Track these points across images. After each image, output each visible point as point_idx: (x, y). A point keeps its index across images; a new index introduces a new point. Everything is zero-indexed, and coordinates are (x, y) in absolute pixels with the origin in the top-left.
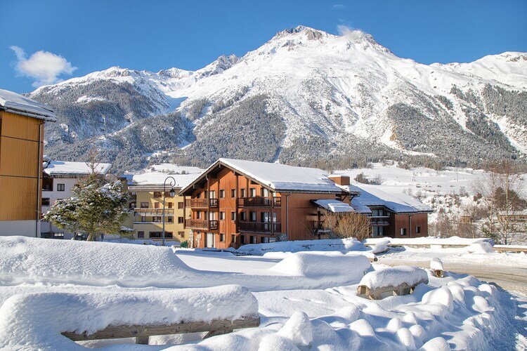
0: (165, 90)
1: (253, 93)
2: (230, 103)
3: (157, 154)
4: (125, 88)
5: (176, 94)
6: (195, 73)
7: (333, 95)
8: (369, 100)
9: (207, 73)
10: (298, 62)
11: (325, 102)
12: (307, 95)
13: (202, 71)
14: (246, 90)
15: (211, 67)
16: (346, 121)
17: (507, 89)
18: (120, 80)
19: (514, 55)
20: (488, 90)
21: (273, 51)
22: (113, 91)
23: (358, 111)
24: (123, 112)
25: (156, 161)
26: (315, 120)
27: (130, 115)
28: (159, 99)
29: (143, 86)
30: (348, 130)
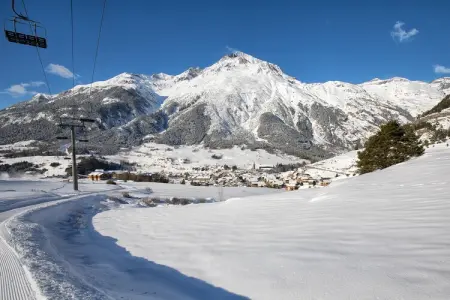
0: (156, 90)
1: (201, 100)
2: (189, 105)
3: (148, 136)
4: (131, 92)
5: (162, 93)
6: (175, 78)
7: (240, 104)
8: (257, 108)
9: (181, 79)
10: (229, 80)
11: (235, 108)
12: (227, 104)
13: (179, 76)
14: (198, 97)
15: (185, 74)
16: (242, 120)
17: (324, 105)
18: (128, 86)
19: (339, 83)
20: (314, 106)
21: (219, 70)
22: (124, 95)
23: (250, 114)
24: (131, 109)
25: (147, 141)
26: (227, 120)
27: (134, 111)
28: (151, 98)
29: (141, 91)
30: (242, 125)
